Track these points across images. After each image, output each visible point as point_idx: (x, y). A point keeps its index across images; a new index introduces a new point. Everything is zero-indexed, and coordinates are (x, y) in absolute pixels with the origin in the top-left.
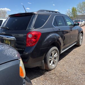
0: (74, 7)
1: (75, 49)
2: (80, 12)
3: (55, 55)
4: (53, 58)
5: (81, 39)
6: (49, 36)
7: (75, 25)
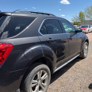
0: (81, 12)
1: (78, 62)
2: (88, 17)
3: (43, 77)
4: (39, 82)
5: (86, 50)
6: (30, 50)
7: (77, 32)
